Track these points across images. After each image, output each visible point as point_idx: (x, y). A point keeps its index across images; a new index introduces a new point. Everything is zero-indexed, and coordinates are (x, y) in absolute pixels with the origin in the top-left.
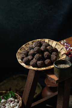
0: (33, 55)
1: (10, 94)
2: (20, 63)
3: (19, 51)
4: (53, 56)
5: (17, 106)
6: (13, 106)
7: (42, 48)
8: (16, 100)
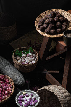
0: (48, 24)
1: (29, 50)
2: (37, 29)
3: (37, 19)
4: (64, 27)
5: (34, 60)
6: (31, 60)
7: (55, 19)
8: (34, 55)
